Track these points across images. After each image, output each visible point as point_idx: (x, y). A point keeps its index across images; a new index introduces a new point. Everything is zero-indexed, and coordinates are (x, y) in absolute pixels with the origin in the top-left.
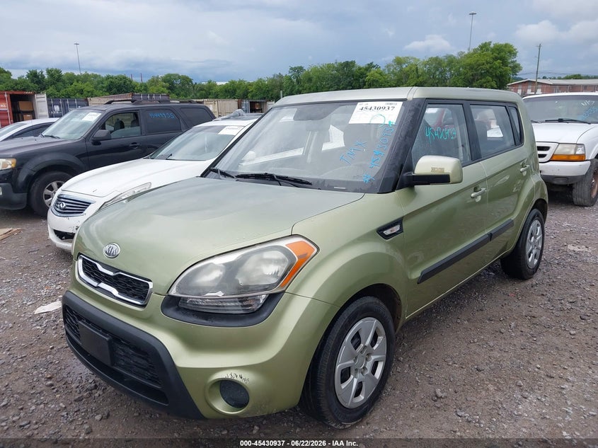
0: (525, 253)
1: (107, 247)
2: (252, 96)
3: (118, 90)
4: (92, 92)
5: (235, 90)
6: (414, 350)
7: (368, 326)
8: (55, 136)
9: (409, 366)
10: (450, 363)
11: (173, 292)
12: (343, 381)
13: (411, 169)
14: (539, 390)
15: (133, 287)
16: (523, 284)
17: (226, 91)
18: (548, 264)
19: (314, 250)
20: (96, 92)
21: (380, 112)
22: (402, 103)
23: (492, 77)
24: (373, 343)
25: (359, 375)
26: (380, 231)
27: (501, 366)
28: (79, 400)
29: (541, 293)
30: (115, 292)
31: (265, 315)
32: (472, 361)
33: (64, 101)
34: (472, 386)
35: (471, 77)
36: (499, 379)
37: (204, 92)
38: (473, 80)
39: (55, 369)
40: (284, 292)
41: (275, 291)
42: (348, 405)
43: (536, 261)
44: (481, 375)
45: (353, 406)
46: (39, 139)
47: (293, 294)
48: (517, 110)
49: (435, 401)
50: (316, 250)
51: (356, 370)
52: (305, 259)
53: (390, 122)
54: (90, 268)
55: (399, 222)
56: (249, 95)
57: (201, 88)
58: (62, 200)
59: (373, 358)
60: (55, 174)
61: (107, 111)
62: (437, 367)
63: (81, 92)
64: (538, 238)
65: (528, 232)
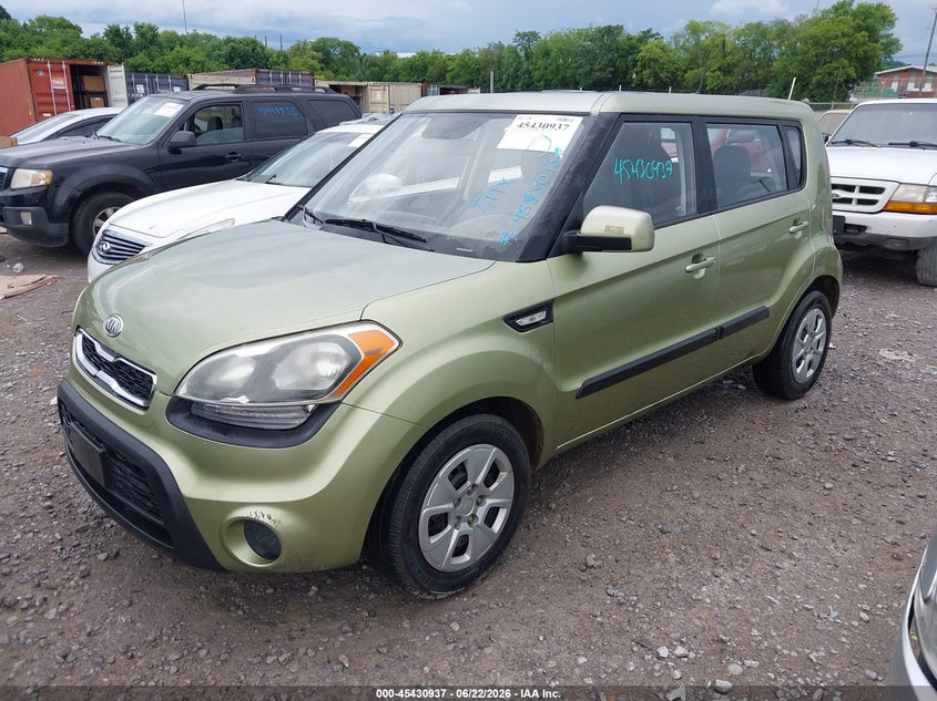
0: (790, 360)
1: (109, 321)
2: (453, 78)
3: (243, 62)
4: (203, 63)
5: (426, 68)
6: (578, 494)
7: (480, 457)
8: (113, 137)
9: (562, 519)
10: (624, 519)
11: (182, 392)
12: (432, 533)
13: (578, 225)
14: (742, 566)
15: (136, 380)
16: (784, 406)
17: (411, 68)
18: (837, 376)
19: (393, 344)
20: (210, 64)
21: (547, 132)
22: (581, 119)
23: (850, 59)
24: (489, 481)
25: (464, 526)
26: (511, 320)
27: (700, 527)
28: (82, 531)
29: (806, 422)
30: (114, 385)
31: (308, 434)
32: (659, 518)
33: (152, 78)
34: (643, 553)
35: (815, 59)
36: (689, 547)
37: (377, 68)
38: (817, 63)
39: (61, 485)
40: (340, 402)
41: (326, 400)
42: (442, 566)
43: (811, 372)
44: (664, 538)
45: (450, 570)
46: (91, 142)
47: (354, 407)
48: (800, 131)
49: (583, 571)
50: (397, 344)
51: (459, 518)
52: (376, 358)
53: (557, 150)
54: (89, 348)
55: (547, 306)
56: (448, 76)
57: (373, 63)
58: (107, 238)
59: (489, 502)
60: (110, 196)
61: (192, 102)
62: (602, 523)
63: (187, 62)
64: (817, 337)
65: (798, 326)
